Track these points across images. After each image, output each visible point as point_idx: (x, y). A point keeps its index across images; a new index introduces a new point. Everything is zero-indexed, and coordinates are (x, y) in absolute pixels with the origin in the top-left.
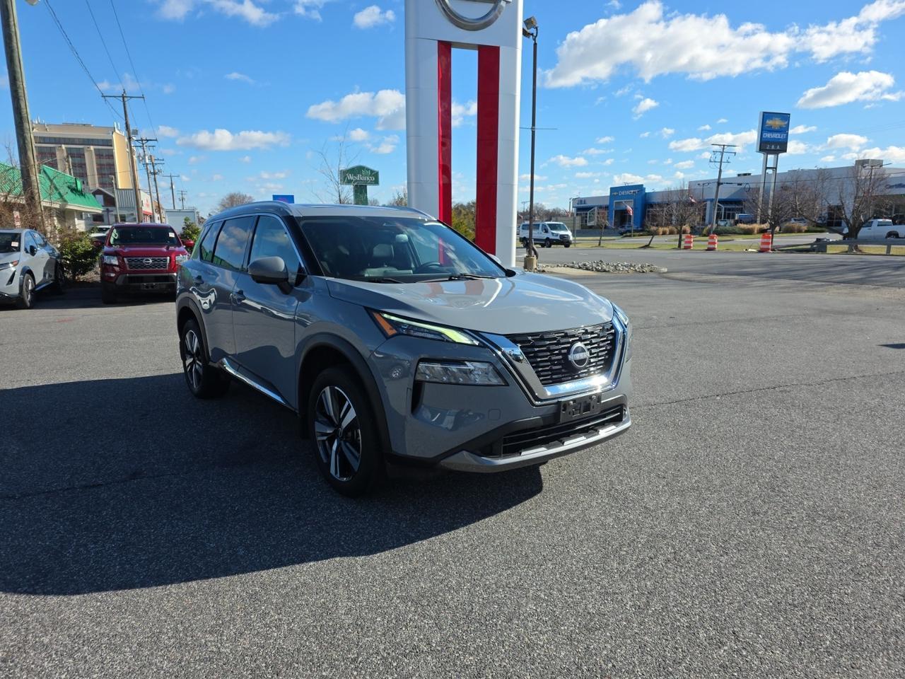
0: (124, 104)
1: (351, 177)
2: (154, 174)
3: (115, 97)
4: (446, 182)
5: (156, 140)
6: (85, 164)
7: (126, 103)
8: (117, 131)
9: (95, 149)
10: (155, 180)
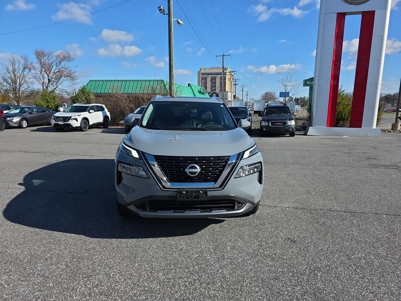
0: (223, 59)
1: (308, 83)
2: (235, 85)
3: (220, 56)
4: (336, 83)
5: (236, 72)
6: (216, 82)
7: (224, 58)
8: (228, 69)
9: (220, 76)
10: (235, 88)
